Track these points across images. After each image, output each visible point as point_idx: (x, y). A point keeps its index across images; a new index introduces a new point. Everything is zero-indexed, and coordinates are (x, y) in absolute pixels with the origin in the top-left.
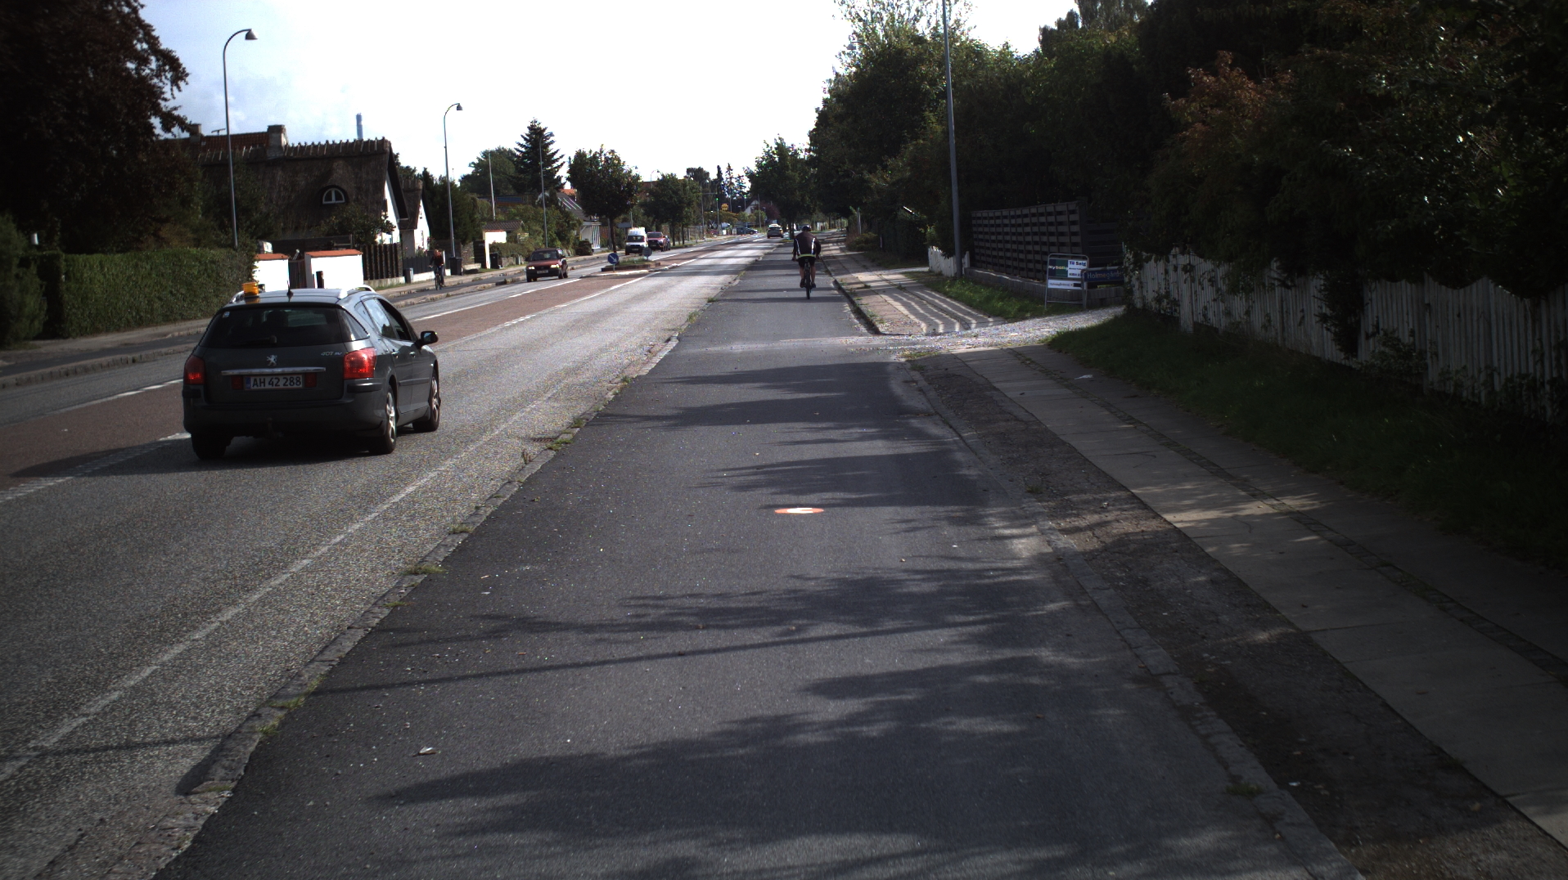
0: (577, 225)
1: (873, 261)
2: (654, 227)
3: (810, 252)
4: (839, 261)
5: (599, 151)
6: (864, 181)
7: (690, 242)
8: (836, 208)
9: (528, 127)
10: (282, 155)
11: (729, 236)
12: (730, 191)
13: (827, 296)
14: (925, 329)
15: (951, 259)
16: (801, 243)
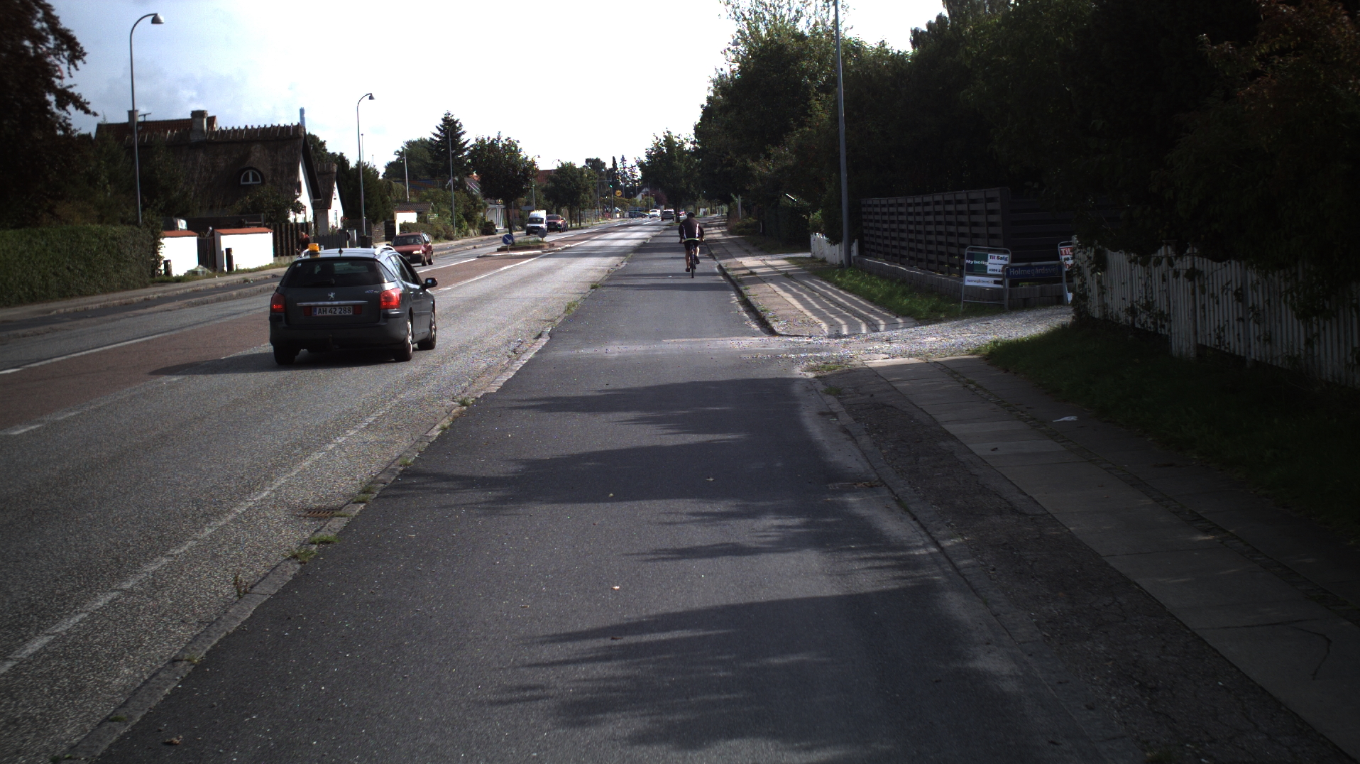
0: (483, 207)
1: (755, 245)
2: (554, 210)
3: (695, 237)
4: (722, 244)
5: (496, 138)
6: (746, 168)
7: (587, 224)
8: (718, 196)
9: (443, 119)
10: (204, 138)
11: (622, 219)
12: (624, 180)
13: (712, 282)
14: (826, 330)
15: (837, 246)
16: (686, 228)
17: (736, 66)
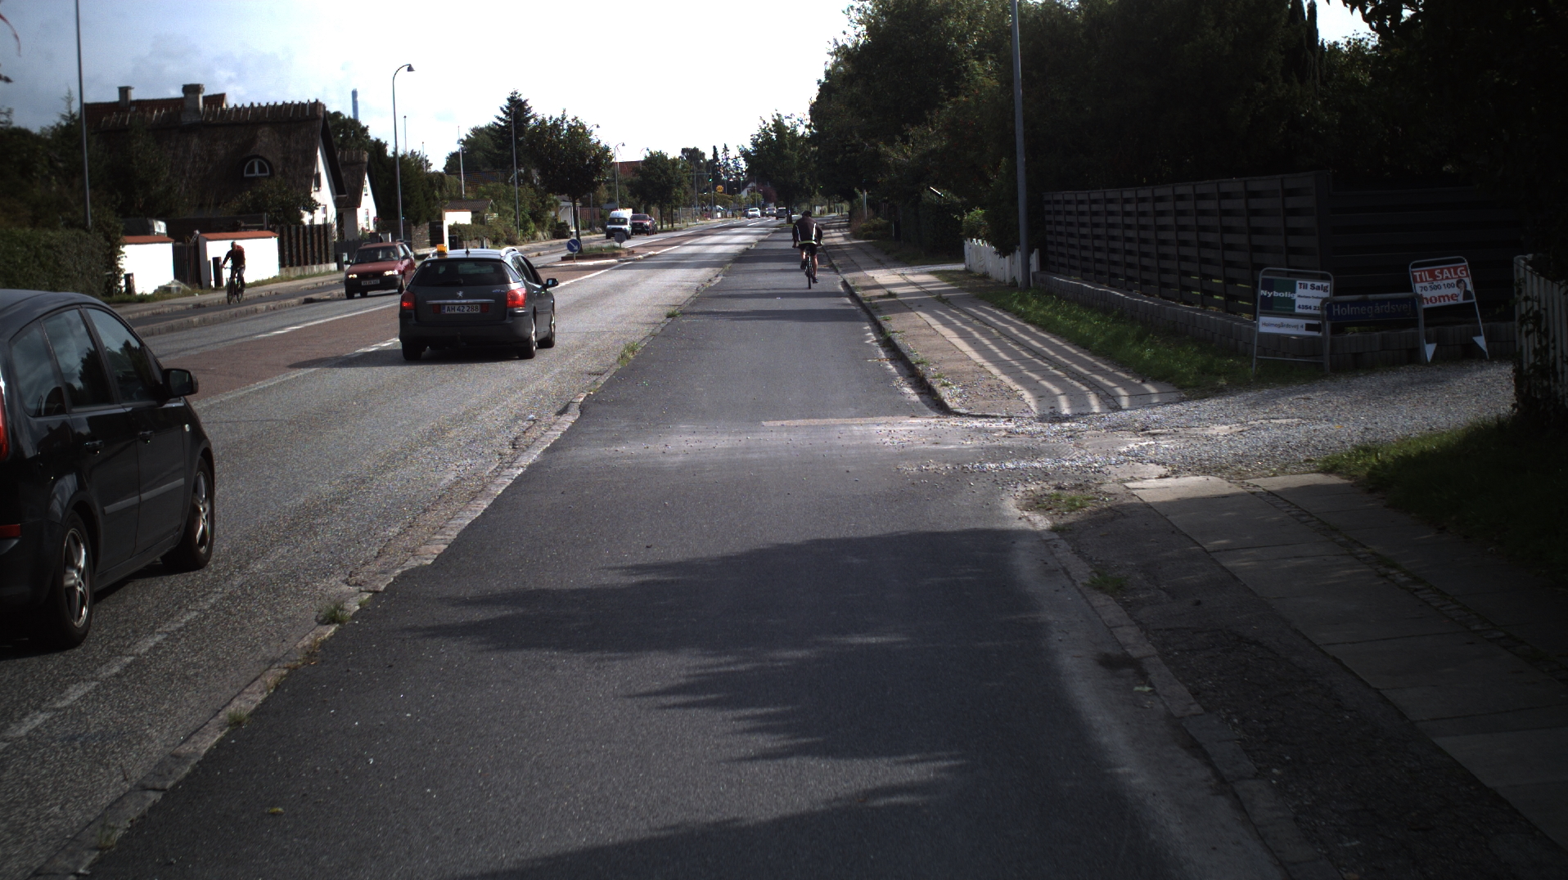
0: (554, 205)
2: (642, 209)
3: (811, 239)
5: (560, 118)
6: (877, 155)
7: (681, 225)
8: (839, 189)
9: (508, 99)
10: (199, 119)
11: (723, 220)
12: (726, 173)
13: (836, 308)
14: (1033, 405)
15: (1007, 257)
16: (801, 230)
17: (862, 28)
